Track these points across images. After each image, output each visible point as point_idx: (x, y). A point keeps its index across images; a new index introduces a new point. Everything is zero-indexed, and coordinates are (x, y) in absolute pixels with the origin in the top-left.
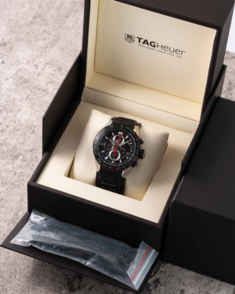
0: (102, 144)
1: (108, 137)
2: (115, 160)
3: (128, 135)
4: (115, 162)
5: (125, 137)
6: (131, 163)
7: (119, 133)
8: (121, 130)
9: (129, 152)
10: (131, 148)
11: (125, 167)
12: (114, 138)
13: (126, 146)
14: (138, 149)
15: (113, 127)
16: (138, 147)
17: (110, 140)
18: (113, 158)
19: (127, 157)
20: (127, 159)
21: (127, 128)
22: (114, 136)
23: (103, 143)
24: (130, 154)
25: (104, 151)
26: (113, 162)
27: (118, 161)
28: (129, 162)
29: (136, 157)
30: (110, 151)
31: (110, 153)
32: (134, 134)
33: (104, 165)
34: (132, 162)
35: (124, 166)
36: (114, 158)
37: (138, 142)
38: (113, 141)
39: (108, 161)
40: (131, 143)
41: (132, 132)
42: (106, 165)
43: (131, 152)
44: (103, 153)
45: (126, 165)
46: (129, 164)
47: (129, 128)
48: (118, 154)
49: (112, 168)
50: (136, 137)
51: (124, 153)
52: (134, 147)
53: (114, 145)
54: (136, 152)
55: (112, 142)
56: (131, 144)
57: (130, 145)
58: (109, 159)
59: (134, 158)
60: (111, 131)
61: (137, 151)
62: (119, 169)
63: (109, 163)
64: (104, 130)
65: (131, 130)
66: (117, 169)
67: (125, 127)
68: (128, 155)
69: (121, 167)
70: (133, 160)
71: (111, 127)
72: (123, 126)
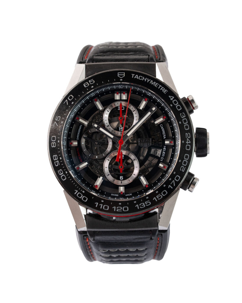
0: (75, 143)
2: (126, 182)
3: (145, 96)
4: (126, 187)
5: (136, 104)
6: (177, 178)
7: (117, 97)
8: (120, 87)
9: (162, 148)
10: (164, 133)
11: (162, 195)
12: (106, 116)
14: (187, 132)
15: (94, 85)
16: (187, 127)
17: (96, 126)
18: (118, 179)
19: (158, 164)
21: (137, 77)
22: (103, 111)
23: (75, 139)
24: (167, 152)
25: (86, 163)
26: (122, 189)
27: (137, 181)
28: (172, 176)
29: (187, 157)
30: (104, 159)
31: (106, 164)
32: (165, 91)
33: (99, 206)
34: (182, 174)
35: (160, 192)
36: (121, 177)
37: (181, 111)
38: (104, 127)
39: (107, 190)
40: (161, 120)
41: (155, 84)
42: (103, 204)
43: (168, 146)
44: (85, 169)
45: (166, 188)
46: (172, 185)
47: (143, 75)
48: (130, 162)
49: (125, 209)
50: (171, 98)
51: (149, 154)
52: (173, 129)
53: (112, 136)
54: (185, 144)
55: (101, 129)
56: (162, 123)
57: (159, 125)
58: (106, 183)
59: (185, 163)
60: (92, 99)
61: (185, 140)
62: (147, 205)
63: (112, 195)
64: (68, 100)
65: (150, 81)
66: (141, 207)
67: (132, 75)
68: (162, 158)
69: (153, 199)
70: (181, 170)
71: (88, 85)
72: (124, 75)
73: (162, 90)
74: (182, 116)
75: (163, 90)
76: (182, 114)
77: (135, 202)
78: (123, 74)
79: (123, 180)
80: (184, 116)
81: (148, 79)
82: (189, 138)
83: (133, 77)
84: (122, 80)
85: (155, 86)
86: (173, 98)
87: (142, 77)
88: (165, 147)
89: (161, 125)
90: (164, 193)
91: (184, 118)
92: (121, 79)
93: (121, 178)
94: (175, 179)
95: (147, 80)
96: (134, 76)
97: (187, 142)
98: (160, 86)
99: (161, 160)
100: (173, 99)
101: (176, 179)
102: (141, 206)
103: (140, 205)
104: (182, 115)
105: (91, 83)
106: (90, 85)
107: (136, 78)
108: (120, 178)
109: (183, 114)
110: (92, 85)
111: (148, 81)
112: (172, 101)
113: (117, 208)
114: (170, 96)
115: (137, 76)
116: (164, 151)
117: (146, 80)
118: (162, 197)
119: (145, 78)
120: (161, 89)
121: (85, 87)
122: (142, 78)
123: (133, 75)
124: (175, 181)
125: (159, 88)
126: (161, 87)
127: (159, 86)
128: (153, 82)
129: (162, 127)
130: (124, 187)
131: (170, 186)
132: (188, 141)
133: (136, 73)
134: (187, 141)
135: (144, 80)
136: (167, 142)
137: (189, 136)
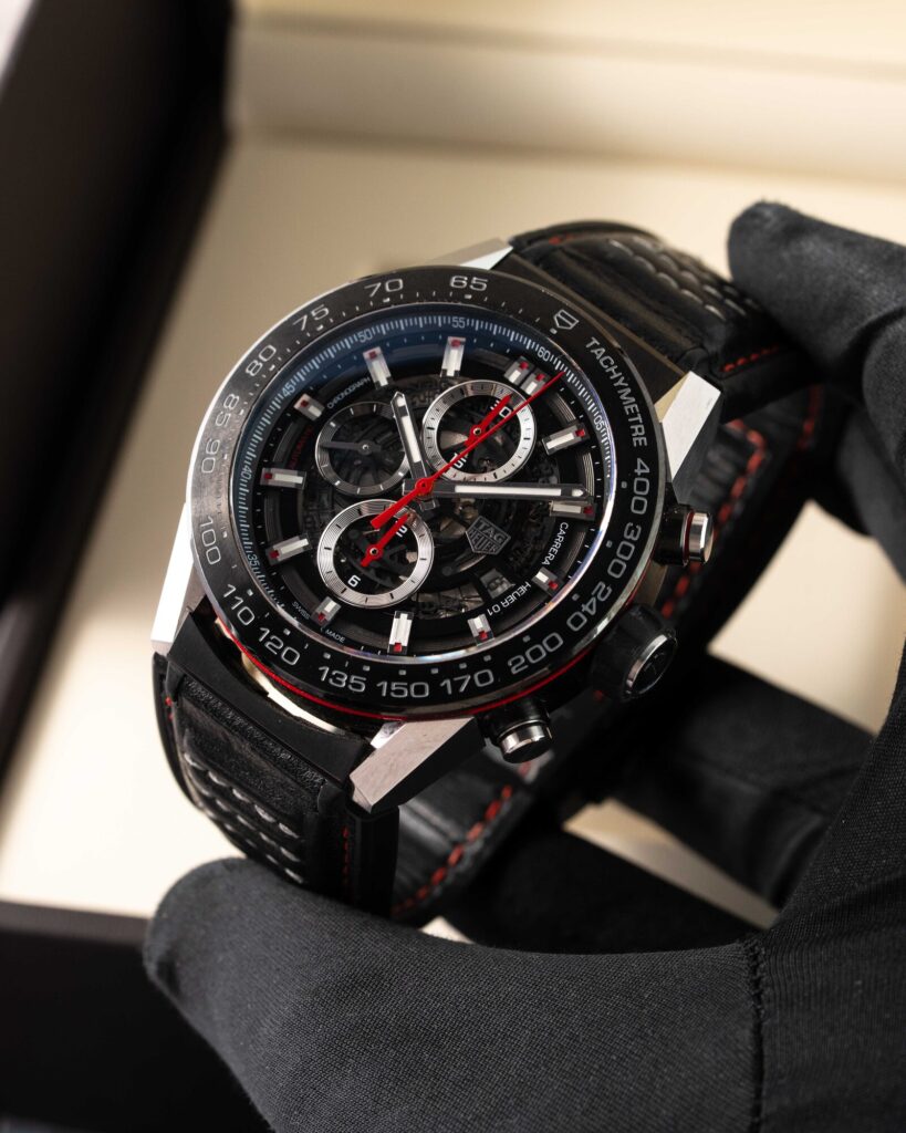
0: (315, 411)
1: (396, 371)
2: (354, 598)
3: (585, 423)
4: (346, 611)
5: (546, 426)
7: (515, 374)
8: (542, 353)
9: (518, 583)
10: (555, 548)
11: (409, 691)
13: (518, 518)
14: (609, 581)
15: (477, 297)
16: (617, 568)
17: (402, 404)
18: (345, 578)
19: (474, 614)
20: (467, 631)
21: (600, 352)
23: (323, 402)
24: (522, 602)
25: (299, 480)
26: (330, 607)
27: (385, 617)
28: (476, 662)
29: (553, 642)
30: (351, 501)
31: (346, 518)
32: (639, 438)
33: (232, 600)
34: (504, 677)
35: (409, 679)
36: (354, 579)
37: (637, 519)
38: (417, 422)
39: (293, 580)
40: (574, 510)
41: (630, 405)
42: (248, 601)
43: (536, 590)
44: (288, 493)
45: (434, 681)
46: (456, 685)
47: (620, 361)
48: (410, 557)
49: (290, 656)
50: (641, 468)
51: (472, 576)
52: (584, 554)
53: (417, 457)
54: (577, 606)
55: (407, 422)
56: (573, 521)
57: (559, 518)
58: (304, 562)
59: (536, 654)
60: (448, 331)
61: (584, 599)
62: (350, 687)
63: (295, 604)
64: (383, 287)
65: (625, 387)
66: (331, 681)
67: (591, 341)
68: (496, 608)
69: (379, 685)
70: (510, 664)
71: (462, 284)
72: (572, 325)
73: (634, 431)
74: (628, 534)
75: (637, 433)
76: (634, 527)
77: (328, 656)
78: (572, 321)
79: (356, 589)
80: (635, 535)
81: (623, 378)
82: (598, 601)
83: (588, 346)
84: (555, 332)
85: (626, 408)
86: (647, 471)
87: (612, 362)
88: (528, 584)
89: (564, 526)
90: (419, 690)
91: (630, 541)
92: (556, 329)
93: (353, 582)
94: (476, 676)
95: (617, 379)
96: (595, 346)
97: (585, 608)
98: (639, 418)
99: (491, 610)
100: (643, 475)
101: (479, 677)
102: (334, 677)
103: (334, 673)
104: (630, 528)
105: (475, 286)
106: (467, 290)
107: (594, 355)
108: (352, 579)
109: (636, 530)
110: (470, 292)
111: (620, 383)
112: (636, 475)
113: (273, 637)
114: (639, 461)
115: (604, 350)
116: (516, 595)
117: (616, 376)
118: (406, 695)
119: (617, 371)
120: (636, 427)
121: (452, 285)
122: (610, 366)
123: (595, 341)
124: (472, 680)
125: (630, 420)
126: (637, 423)
127: (635, 415)
128: (627, 396)
129: (562, 532)
130: (339, 607)
131: (448, 682)
132: (591, 607)
133: (604, 343)
134: (585, 603)
135: (611, 373)
136: (542, 577)
137: (603, 595)
